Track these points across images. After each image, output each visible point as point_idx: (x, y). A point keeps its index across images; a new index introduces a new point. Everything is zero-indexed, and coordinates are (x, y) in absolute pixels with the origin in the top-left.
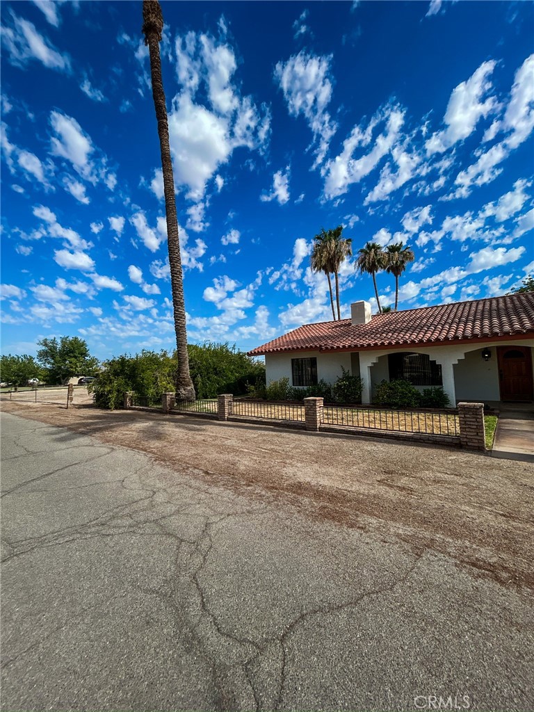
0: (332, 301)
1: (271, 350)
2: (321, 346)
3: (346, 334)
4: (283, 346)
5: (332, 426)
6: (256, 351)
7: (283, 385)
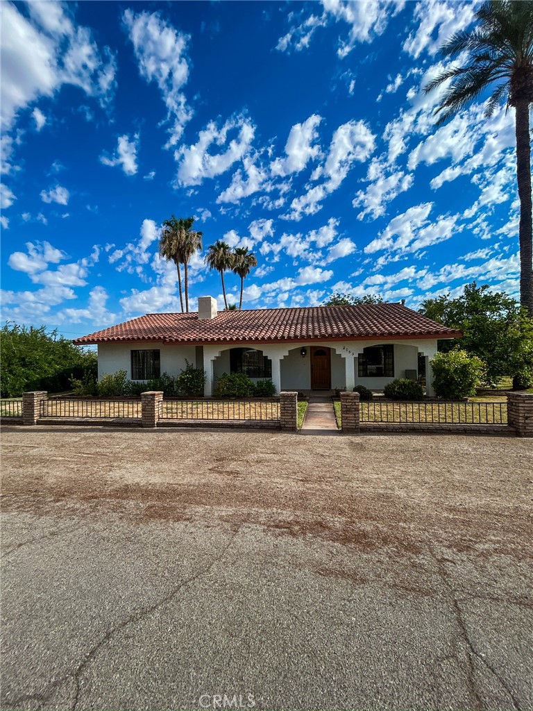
0: (180, 292)
1: (106, 339)
2: (165, 337)
3: (193, 327)
4: (122, 335)
5: (171, 421)
6: (86, 339)
7: (119, 379)
